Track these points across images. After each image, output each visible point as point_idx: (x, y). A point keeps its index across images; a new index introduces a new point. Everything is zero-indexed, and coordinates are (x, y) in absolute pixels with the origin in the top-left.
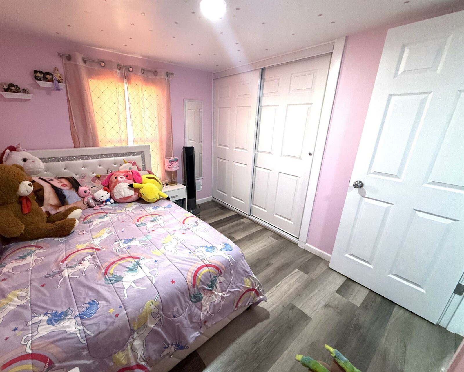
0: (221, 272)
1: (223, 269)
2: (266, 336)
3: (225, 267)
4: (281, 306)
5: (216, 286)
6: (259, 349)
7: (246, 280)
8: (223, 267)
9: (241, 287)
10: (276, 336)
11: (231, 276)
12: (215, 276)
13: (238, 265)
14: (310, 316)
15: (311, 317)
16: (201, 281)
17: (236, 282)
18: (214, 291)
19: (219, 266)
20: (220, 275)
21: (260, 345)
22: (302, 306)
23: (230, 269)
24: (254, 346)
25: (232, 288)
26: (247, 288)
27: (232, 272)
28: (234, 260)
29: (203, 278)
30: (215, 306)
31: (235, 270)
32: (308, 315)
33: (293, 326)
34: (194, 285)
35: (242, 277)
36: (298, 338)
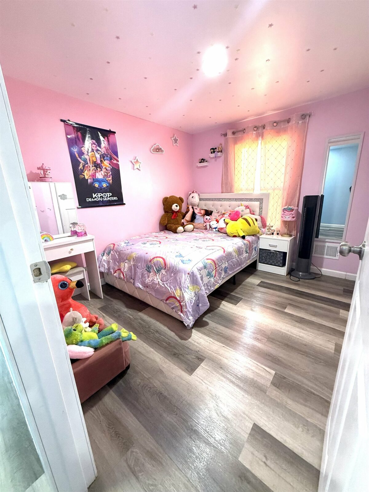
0: (166, 268)
1: (168, 268)
2: (164, 338)
3: (169, 267)
4: (198, 349)
5: (160, 273)
6: (153, 334)
7: (178, 290)
8: (169, 266)
9: (172, 290)
10: (165, 344)
11: (171, 277)
12: (162, 267)
13: (179, 274)
14: (193, 374)
15: (193, 376)
16: (154, 262)
17: (171, 284)
18: (157, 274)
19: (167, 263)
20: (164, 269)
21: (156, 334)
22: (204, 368)
23: (172, 272)
24: (154, 331)
25: (167, 284)
26: (175, 295)
27: (172, 275)
28: (178, 269)
29: (156, 262)
30: (153, 283)
31: (175, 275)
32: (194, 373)
33: (177, 357)
34: (150, 261)
35: (177, 286)
36: (166, 360)
